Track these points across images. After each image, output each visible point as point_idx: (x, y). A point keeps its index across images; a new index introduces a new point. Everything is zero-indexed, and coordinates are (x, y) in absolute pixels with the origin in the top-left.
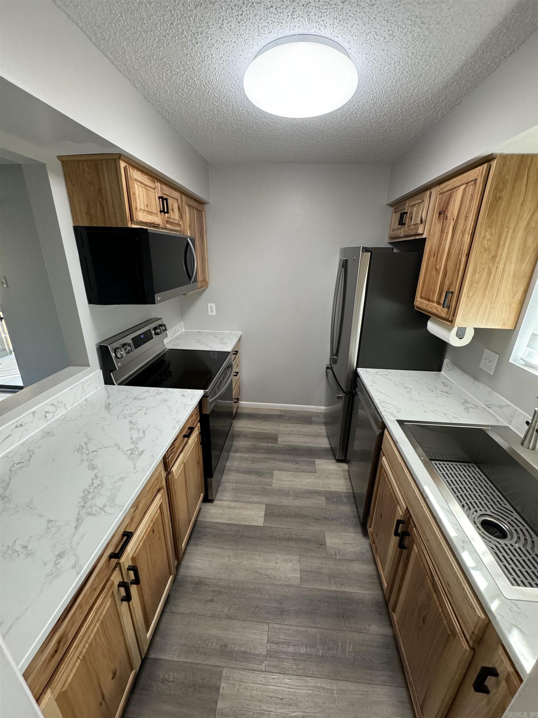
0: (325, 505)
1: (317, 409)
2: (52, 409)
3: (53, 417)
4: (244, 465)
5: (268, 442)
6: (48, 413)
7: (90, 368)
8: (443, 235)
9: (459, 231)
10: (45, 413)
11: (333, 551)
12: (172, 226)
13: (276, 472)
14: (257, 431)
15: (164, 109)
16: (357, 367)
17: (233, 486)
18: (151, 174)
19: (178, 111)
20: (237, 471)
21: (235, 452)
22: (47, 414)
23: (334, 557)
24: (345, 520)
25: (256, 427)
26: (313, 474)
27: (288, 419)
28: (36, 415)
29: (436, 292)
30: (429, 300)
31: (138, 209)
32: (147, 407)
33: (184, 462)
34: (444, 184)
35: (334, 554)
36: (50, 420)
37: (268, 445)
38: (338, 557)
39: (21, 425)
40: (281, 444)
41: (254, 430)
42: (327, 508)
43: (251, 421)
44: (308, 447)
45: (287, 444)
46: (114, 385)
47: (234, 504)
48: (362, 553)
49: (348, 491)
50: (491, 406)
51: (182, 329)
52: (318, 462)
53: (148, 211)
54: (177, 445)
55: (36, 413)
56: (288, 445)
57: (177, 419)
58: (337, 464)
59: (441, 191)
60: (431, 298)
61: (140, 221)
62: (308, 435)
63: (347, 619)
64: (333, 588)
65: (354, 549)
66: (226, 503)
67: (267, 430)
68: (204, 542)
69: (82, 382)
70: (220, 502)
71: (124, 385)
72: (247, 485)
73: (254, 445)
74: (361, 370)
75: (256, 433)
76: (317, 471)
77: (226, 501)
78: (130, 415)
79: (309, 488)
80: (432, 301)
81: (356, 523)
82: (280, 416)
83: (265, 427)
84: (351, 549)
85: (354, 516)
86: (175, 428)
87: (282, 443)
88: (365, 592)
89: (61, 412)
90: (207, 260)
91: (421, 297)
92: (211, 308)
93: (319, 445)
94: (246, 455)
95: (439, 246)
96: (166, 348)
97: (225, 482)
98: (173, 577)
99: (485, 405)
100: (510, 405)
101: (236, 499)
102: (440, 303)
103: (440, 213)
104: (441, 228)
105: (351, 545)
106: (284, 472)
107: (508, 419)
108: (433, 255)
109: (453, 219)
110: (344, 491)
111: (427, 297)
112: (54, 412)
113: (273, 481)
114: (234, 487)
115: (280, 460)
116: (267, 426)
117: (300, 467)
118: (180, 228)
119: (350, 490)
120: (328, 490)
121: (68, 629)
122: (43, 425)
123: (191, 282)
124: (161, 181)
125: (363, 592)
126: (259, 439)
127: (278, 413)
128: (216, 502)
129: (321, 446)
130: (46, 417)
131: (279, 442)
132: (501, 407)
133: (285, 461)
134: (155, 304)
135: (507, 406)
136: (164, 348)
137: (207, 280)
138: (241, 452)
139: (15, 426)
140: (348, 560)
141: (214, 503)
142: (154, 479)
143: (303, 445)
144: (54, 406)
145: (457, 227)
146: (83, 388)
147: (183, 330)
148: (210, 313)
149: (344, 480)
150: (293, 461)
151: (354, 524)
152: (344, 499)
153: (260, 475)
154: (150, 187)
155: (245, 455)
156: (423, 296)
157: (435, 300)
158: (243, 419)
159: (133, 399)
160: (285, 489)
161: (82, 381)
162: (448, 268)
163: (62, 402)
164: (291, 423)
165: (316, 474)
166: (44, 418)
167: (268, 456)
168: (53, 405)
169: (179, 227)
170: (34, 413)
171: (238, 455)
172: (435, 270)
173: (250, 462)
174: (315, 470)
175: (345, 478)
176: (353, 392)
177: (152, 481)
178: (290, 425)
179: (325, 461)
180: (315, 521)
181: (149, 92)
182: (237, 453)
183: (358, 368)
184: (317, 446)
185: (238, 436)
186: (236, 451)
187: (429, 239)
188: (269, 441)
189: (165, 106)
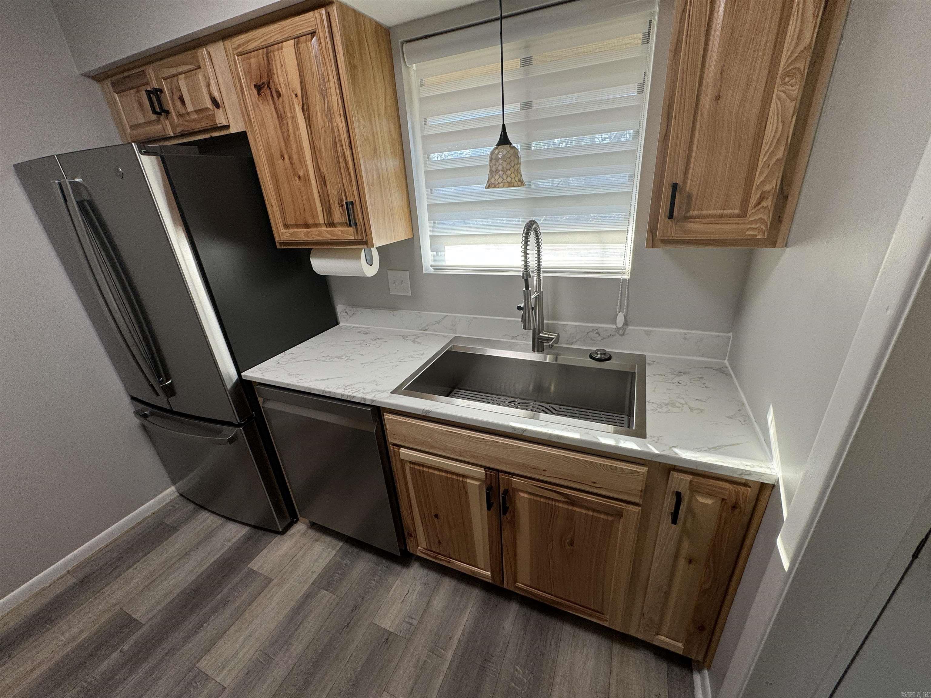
0: (334, 597)
5: (116, 647)
8: (285, 122)
9: (319, 114)
11: (405, 626)
13: (204, 665)
16: (239, 373)
23: (413, 628)
24: (374, 580)
26: (271, 585)
27: (110, 569)
29: (317, 211)
30: (307, 226)
34: (240, 37)
35: (409, 626)
37: (121, 651)
38: (415, 622)
40: (153, 617)
42: (342, 596)
44: (213, 564)
45: (163, 605)
48: (426, 584)
49: (338, 548)
50: (427, 328)
52: (255, 565)
58: (286, 536)
59: (240, 50)
60: (311, 222)
62: (191, 550)
63: (490, 656)
64: (449, 655)
65: (416, 592)
74: (253, 372)
76: (271, 576)
79: (289, 608)
80: (316, 224)
81: (387, 567)
83: (67, 635)
84: (414, 597)
85: (376, 564)
88: (469, 610)
91: (286, 226)
93: (230, 544)
95: (287, 140)
99: (419, 330)
100: (447, 316)
102: (333, 223)
103: (259, 88)
104: (274, 113)
105: (410, 592)
106: (221, 643)
107: (451, 329)
108: (279, 156)
109: (296, 95)
110: (334, 553)
111: (301, 222)
113: (218, 679)
115: (187, 638)
117: (239, 602)
119: (337, 545)
120: (315, 576)
125: (467, 615)
127: (70, 582)
129: (234, 540)
131: (143, 620)
132: (438, 323)
133: (200, 626)
135: (445, 317)
140: (425, 611)
143: (200, 572)
145: (311, 107)
149: (319, 543)
150: (214, 610)
151: (386, 570)
152: (345, 562)
156: (289, 222)
157: (321, 221)
160: (253, 659)
162: (324, 170)
165: (273, 583)
172: (297, 178)
174: (267, 577)
175: (317, 540)
176: (253, 415)
178: (131, 570)
179: (265, 551)
180: (348, 630)
183: (242, 374)
184: (226, 548)
187: (253, 132)
188: (114, 641)
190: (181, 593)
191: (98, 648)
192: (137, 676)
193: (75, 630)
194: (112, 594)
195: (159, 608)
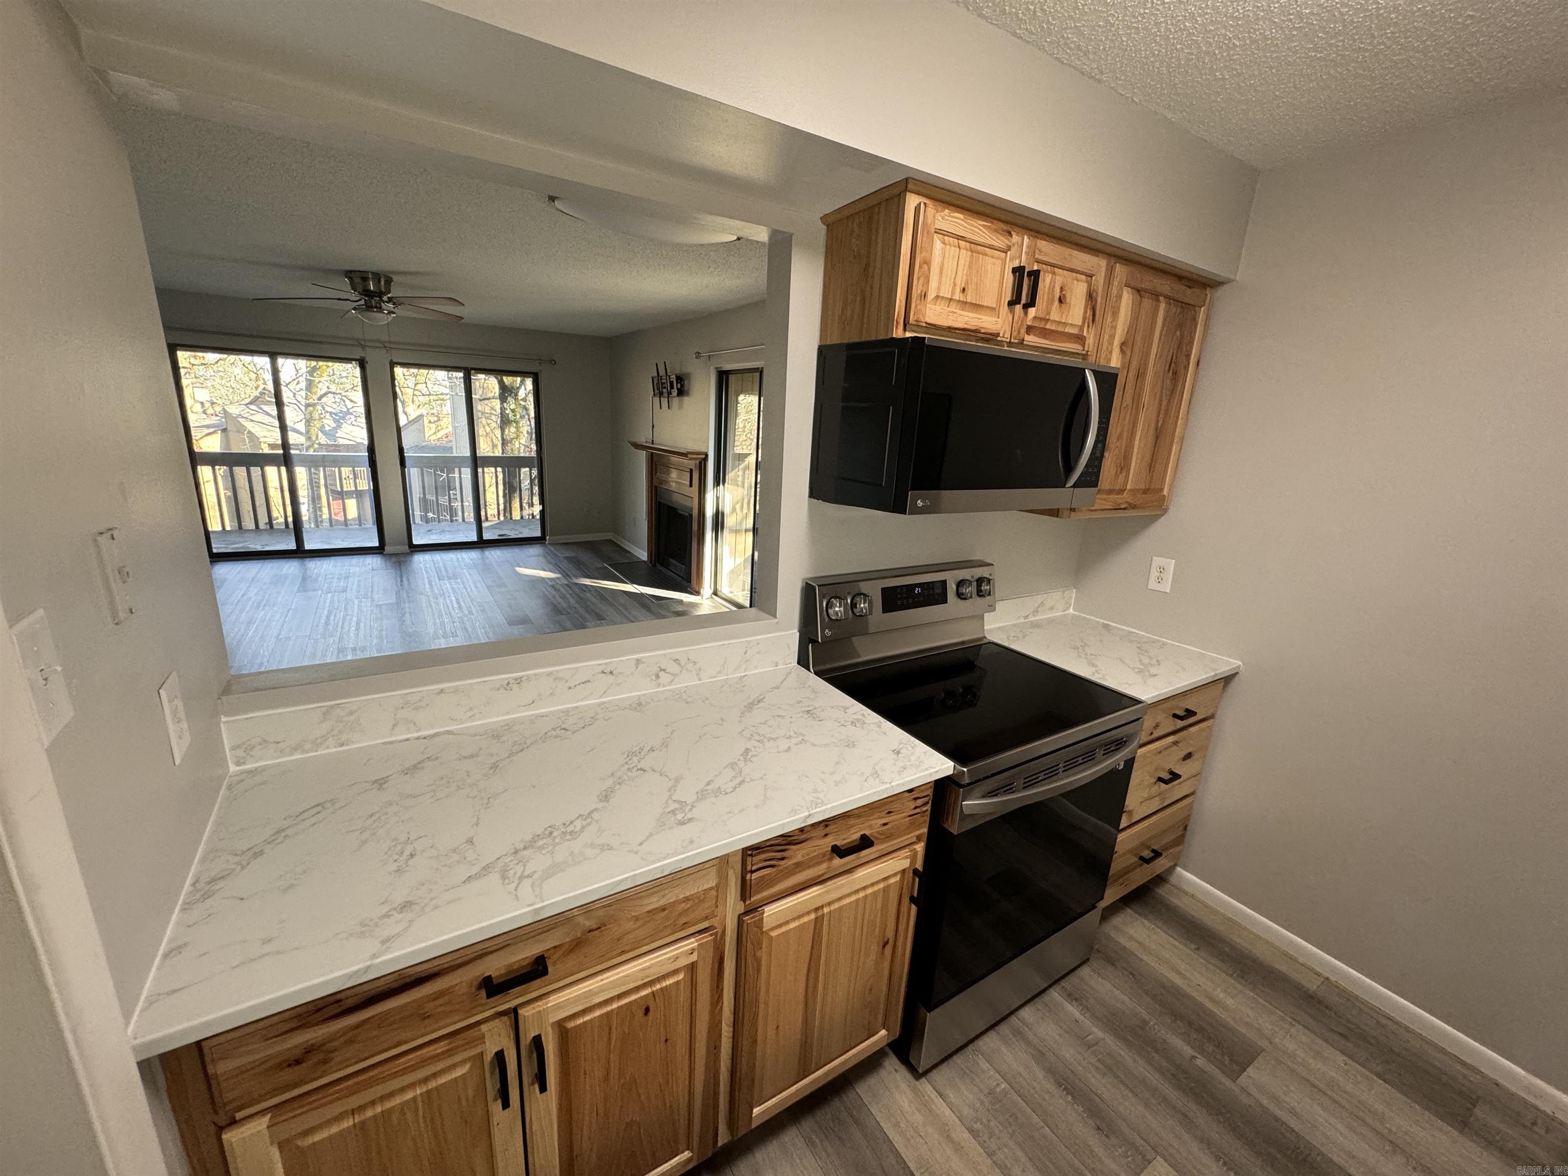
1: (1528, 1088)
2: (673, 668)
3: (671, 683)
4: (1069, 1053)
5: (1201, 1051)
6: (662, 672)
7: (776, 620)
10: (658, 669)
12: (1046, 339)
14: (1186, 988)
15: (1069, 48)
17: (998, 1085)
18: (1003, 217)
19: (1107, 38)
20: (1040, 1055)
21: (1070, 995)
22: (661, 674)
25: (1188, 974)
27: (1340, 1029)
28: (641, 666)
31: (931, 295)
32: (805, 738)
33: (820, 913)
36: (664, 686)
37: (1194, 1057)
39: (611, 673)
40: (1249, 1094)
41: (1177, 980)
43: (1185, 945)
45: (1274, 1108)
46: (809, 670)
47: (963, 1135)
51: (1068, 608)
53: (966, 303)
54: (797, 854)
55: (643, 663)
56: (1277, 1119)
57: (821, 796)
61: (926, 323)
66: (948, 1112)
67: (1225, 1008)
68: (828, 1155)
69: (749, 642)
70: (934, 1095)
71: (823, 679)
72: (1036, 1119)
73: (1145, 1022)
75: (1178, 993)
77: (950, 1106)
78: (762, 738)
82: (1311, 997)
83: (1222, 995)
86: (794, 812)
87: (1253, 1090)
89: (688, 681)
90: (1182, 439)
92: (1162, 570)
94: (1098, 1033)
96: (985, 637)
97: (983, 1054)
98: (689, 1160)
101: (978, 1126)
112: (675, 675)
114: (998, 1090)
115: (1206, 1143)
116: (1232, 997)
118: (1080, 348)
121: (336, 1044)
122: (647, 689)
123: (1068, 485)
124: (1031, 230)
126: (1177, 1016)
127: (1312, 986)
128: (924, 1085)
130: (658, 676)
131: (1243, 1080)
134: (905, 514)
136: (981, 636)
137: (1165, 492)
138: (1086, 1009)
139: (601, 670)
141: (917, 1083)
142: (681, 896)
144: (679, 664)
146: (745, 653)
147: (1071, 611)
148: (1153, 585)
153: (1099, 1128)
154: (991, 247)
155: (1094, 1029)
158: (1160, 924)
159: (803, 712)
161: (749, 639)
163: (695, 663)
164: (1343, 1052)
166: (654, 677)
167: (1173, 1094)
168: (676, 660)
169: (1079, 344)
170: (638, 661)
171: (1072, 1010)
173: (1093, 1060)
177: (672, 896)
181: (1017, 14)
182: (1075, 1004)
185: (1111, 962)
186: (1072, 997)
188: (1210, 1048)
189: (1068, 38)
190: (1298, 1136)
191: (1200, 1030)
192: (1154, 1079)
193: (1230, 1002)
194: (1291, 1036)
195: (1265, 1102)
